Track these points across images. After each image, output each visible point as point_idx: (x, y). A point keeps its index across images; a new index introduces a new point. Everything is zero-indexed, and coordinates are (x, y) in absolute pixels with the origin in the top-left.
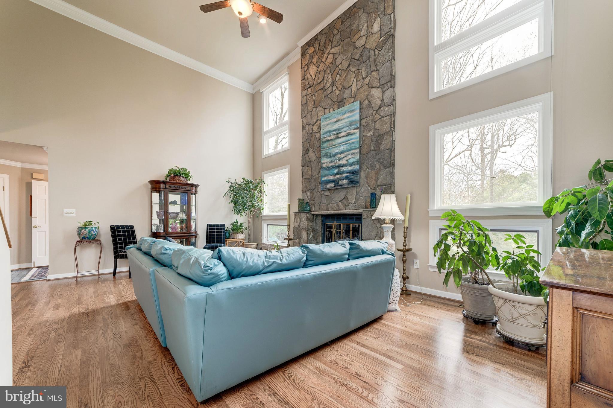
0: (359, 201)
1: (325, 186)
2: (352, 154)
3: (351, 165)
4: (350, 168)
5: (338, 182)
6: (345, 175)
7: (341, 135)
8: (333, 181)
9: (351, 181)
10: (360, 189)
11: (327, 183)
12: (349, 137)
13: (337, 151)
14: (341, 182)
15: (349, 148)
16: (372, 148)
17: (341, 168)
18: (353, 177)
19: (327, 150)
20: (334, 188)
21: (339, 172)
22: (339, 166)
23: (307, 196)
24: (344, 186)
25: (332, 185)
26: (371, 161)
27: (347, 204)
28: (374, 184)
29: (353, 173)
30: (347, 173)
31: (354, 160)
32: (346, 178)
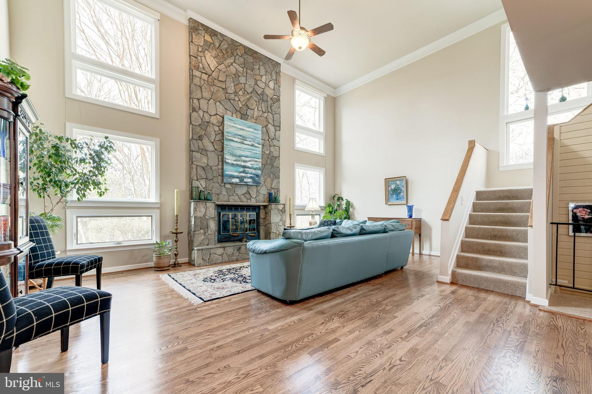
0: (259, 197)
1: (229, 180)
2: (256, 161)
6: (249, 175)
7: (245, 142)
9: (254, 181)
10: (260, 188)
13: (242, 154)
14: (245, 180)
15: (253, 156)
16: (268, 162)
18: (256, 178)
19: (232, 149)
20: (238, 183)
21: (244, 171)
22: (244, 167)
23: (201, 185)
24: (248, 184)
26: (267, 171)
27: (249, 198)
28: (269, 187)
29: (256, 175)
31: (257, 166)
32: (251, 178)
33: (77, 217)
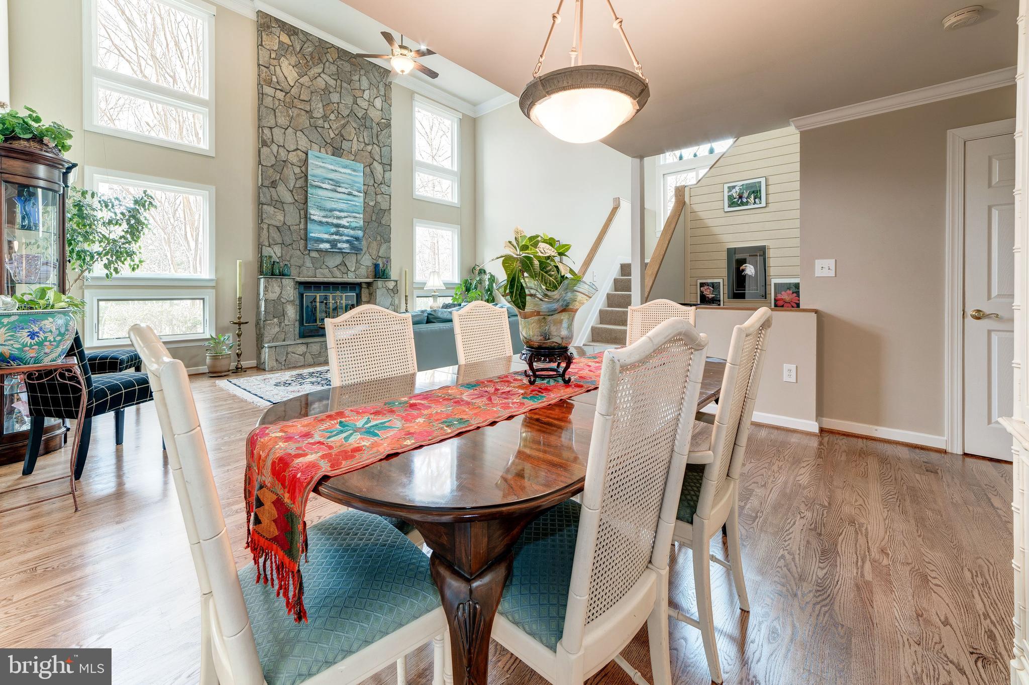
0: (360, 270)
2: (355, 217)
3: (354, 229)
4: (352, 232)
5: (337, 244)
6: (345, 238)
7: (339, 189)
8: (327, 241)
10: (361, 257)
11: (318, 241)
12: (350, 197)
13: (335, 206)
14: (339, 245)
16: (374, 218)
17: (341, 229)
18: (356, 243)
23: (275, 253)
24: (344, 251)
25: (326, 246)
26: (372, 231)
27: (344, 271)
28: (375, 254)
29: (356, 238)
30: (348, 236)
31: (357, 225)
32: (347, 242)
33: (99, 300)
